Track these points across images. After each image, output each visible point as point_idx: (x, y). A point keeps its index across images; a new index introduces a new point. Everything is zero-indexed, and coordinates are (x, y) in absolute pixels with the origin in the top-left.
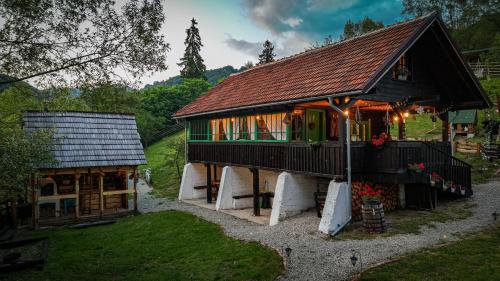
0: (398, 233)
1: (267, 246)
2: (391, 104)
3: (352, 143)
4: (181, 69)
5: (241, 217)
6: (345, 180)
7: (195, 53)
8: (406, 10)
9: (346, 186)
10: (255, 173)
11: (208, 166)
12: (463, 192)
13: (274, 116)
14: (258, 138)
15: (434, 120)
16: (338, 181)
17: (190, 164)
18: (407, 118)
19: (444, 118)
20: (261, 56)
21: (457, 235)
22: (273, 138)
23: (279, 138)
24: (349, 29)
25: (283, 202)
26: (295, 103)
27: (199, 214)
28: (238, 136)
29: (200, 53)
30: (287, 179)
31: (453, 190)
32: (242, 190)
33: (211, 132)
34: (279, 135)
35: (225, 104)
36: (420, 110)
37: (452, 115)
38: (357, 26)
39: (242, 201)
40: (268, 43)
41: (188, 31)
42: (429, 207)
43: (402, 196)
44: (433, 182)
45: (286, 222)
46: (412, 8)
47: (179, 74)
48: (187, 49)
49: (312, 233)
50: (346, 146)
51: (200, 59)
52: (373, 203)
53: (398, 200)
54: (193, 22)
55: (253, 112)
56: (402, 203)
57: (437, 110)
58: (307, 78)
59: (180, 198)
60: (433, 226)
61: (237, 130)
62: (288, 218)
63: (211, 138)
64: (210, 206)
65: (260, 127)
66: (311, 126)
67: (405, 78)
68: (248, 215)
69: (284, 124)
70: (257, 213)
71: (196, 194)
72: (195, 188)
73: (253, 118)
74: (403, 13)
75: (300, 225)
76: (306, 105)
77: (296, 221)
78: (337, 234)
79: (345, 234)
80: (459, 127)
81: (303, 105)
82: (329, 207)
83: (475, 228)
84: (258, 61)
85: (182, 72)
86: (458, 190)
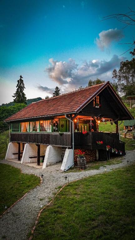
0: (90, 169)
1: (37, 176)
2: (92, 117)
3: (75, 133)
4: (14, 99)
5: (31, 166)
6: (72, 148)
7: (22, 91)
8: (114, 76)
9: (72, 151)
10: (39, 146)
11: (19, 144)
12: (121, 153)
13: (46, 121)
14: (40, 131)
15: (112, 124)
16: (69, 148)
17: (11, 143)
18: (99, 123)
19: (116, 123)
20: (54, 94)
21: (113, 169)
22: (46, 131)
23: (48, 131)
24: (90, 83)
25: (48, 158)
26: (54, 116)
27: (13, 165)
28: (32, 130)
29: (24, 91)
30: (50, 148)
31: (117, 153)
32: (33, 154)
33: (21, 128)
34: (48, 130)
35: (27, 116)
36: (104, 119)
37: (119, 122)
38: (94, 82)
39: (33, 159)
40: (57, 88)
41: (18, 81)
42: (107, 160)
43: (97, 155)
44: (107, 149)
45: (49, 167)
46: (117, 76)
47: (13, 101)
48: (18, 90)
49: (58, 171)
50: (72, 134)
51: (24, 94)
52: (81, 157)
53: (96, 157)
54: (21, 77)
55: (39, 119)
56: (98, 158)
57: (114, 120)
58: (59, 106)
59: (6, 158)
60: (105, 167)
61: (32, 127)
62: (50, 165)
63: (21, 131)
64: (19, 162)
65: (41, 126)
66: (62, 126)
67: (98, 107)
68: (35, 165)
69: (50, 125)
70: (39, 164)
71: (13, 157)
72: (13, 154)
73: (38, 122)
74: (113, 77)
75: (54, 167)
76: (60, 117)
77: (53, 166)
78: (67, 170)
79: (71, 170)
80: (129, 127)
81: (58, 117)
82: (65, 160)
83: (120, 167)
84: (52, 96)
85: (15, 100)
86: (119, 153)
